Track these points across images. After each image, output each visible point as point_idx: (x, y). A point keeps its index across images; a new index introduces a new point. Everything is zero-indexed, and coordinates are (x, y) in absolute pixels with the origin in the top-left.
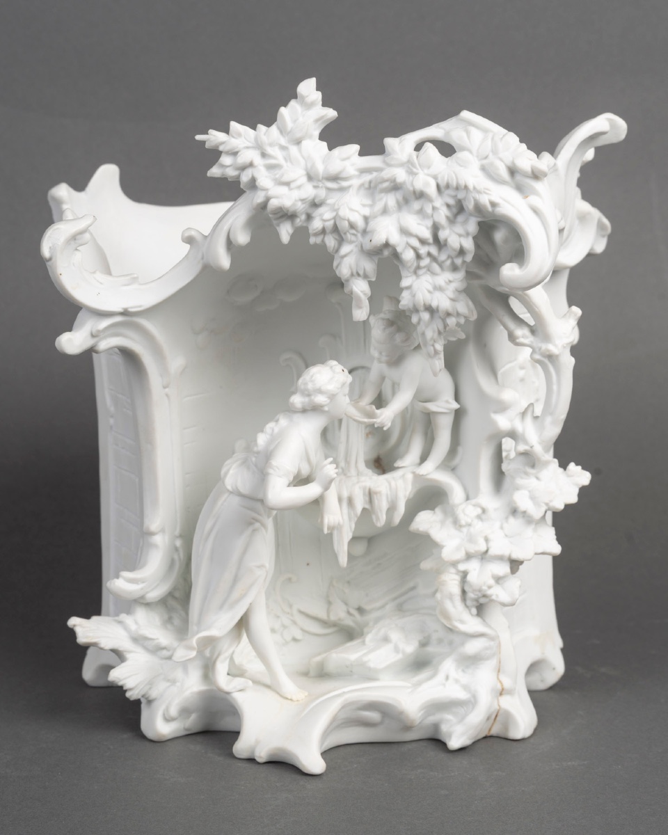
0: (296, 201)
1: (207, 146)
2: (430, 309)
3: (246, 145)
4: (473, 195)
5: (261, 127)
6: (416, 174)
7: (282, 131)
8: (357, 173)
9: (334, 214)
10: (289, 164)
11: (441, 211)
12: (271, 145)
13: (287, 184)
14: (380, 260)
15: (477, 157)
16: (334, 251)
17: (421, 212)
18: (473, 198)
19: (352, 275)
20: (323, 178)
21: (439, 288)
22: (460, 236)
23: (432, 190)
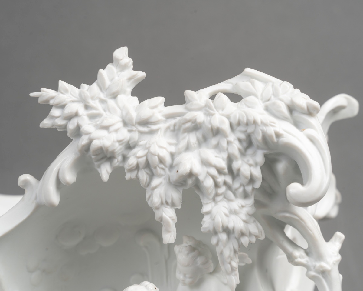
0: (114, 142)
1: (40, 101)
2: (227, 231)
3: (71, 99)
4: (261, 128)
5: (85, 86)
6: (212, 115)
7: (102, 88)
8: (164, 119)
9: (146, 151)
10: (108, 113)
11: (234, 145)
12: (93, 98)
13: (106, 128)
14: (184, 190)
15: (262, 99)
16: (146, 185)
17: (217, 147)
18: (261, 130)
19: (162, 203)
20: (136, 123)
21: (234, 212)
22: (250, 165)
23: (226, 127)
